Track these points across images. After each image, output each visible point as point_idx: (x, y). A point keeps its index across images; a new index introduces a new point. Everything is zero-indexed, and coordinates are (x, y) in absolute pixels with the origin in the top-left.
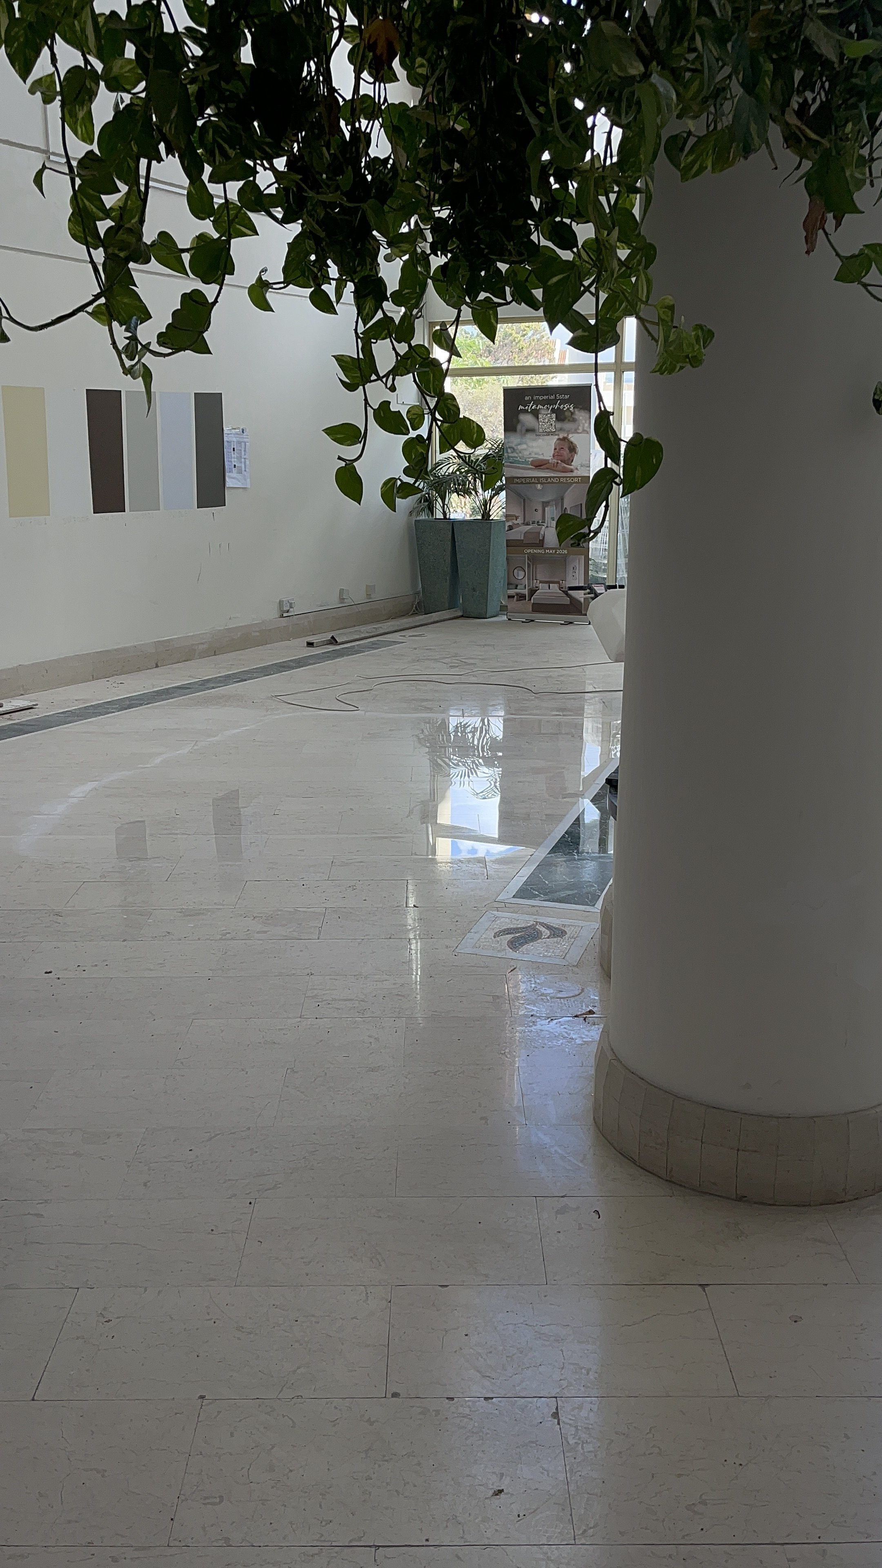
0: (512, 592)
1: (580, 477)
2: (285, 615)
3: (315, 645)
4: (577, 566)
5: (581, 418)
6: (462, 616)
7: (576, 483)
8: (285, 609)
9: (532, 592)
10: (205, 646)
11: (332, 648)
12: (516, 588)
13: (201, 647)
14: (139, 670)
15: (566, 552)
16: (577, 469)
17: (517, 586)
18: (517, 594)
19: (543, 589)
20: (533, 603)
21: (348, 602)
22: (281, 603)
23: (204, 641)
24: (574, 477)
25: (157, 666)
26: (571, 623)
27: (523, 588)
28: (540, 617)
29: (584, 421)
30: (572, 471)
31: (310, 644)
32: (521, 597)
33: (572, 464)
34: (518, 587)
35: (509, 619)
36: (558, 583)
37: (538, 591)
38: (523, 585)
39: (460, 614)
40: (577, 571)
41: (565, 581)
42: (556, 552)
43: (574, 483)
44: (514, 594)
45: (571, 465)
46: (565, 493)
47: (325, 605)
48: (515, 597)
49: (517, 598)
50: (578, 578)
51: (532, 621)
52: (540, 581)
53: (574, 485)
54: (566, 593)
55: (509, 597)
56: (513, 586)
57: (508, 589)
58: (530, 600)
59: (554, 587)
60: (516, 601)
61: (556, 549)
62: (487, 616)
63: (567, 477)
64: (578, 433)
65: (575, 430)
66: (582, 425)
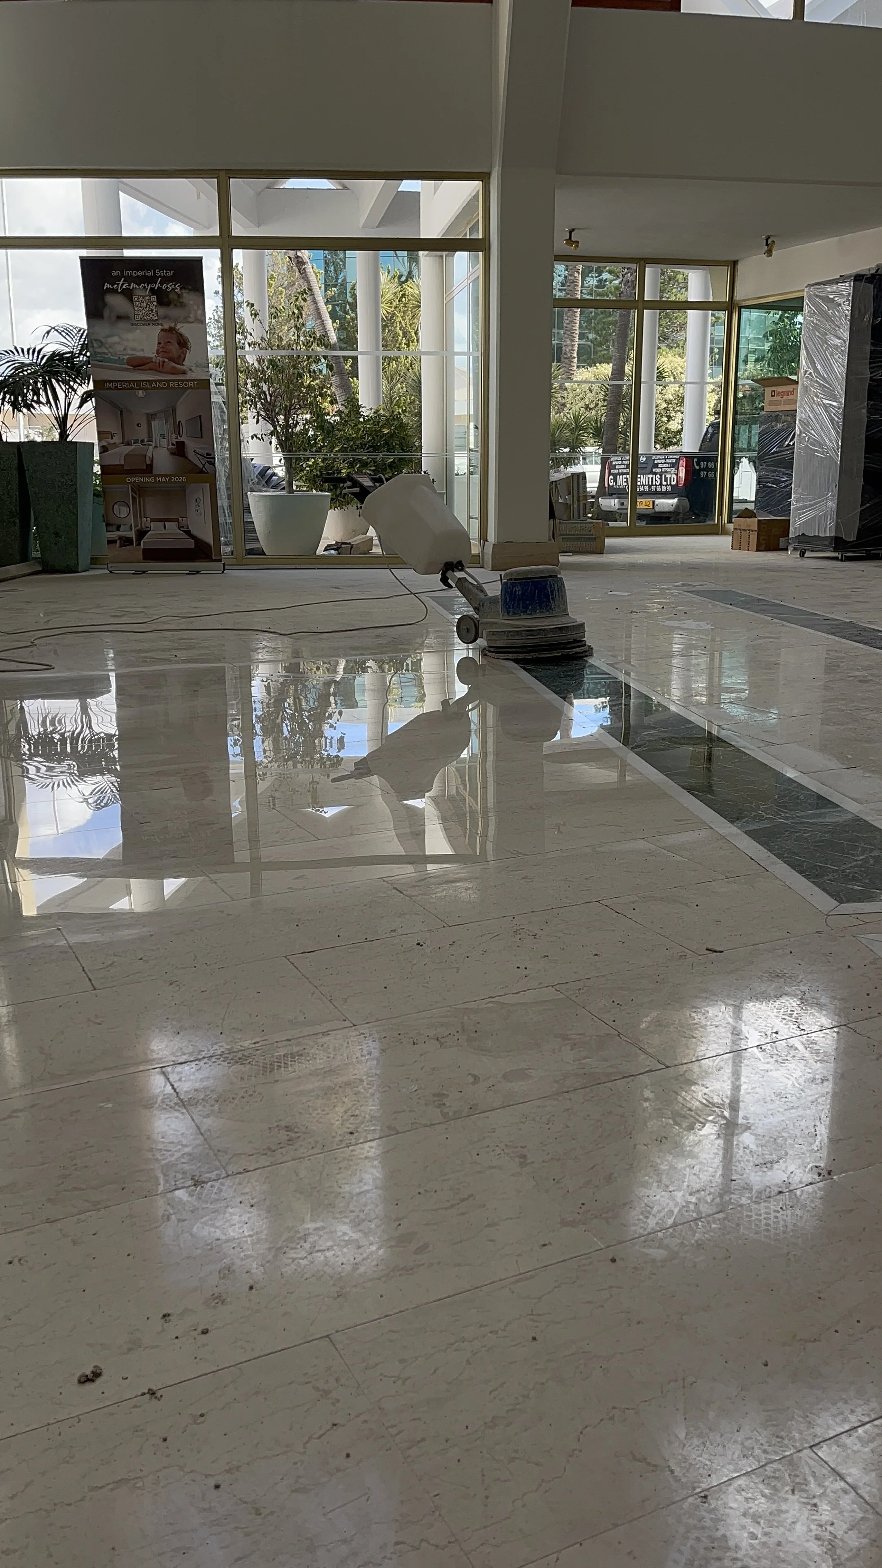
0: (113, 535)
1: (196, 380)
4: (201, 499)
5: (191, 302)
6: (41, 571)
7: (191, 388)
9: (142, 534)
12: (118, 531)
15: (184, 479)
16: (191, 370)
17: (119, 527)
18: (120, 538)
19: (155, 529)
20: (144, 550)
24: (189, 381)
26: (197, 573)
27: (128, 530)
28: (155, 567)
29: (195, 307)
30: (184, 373)
32: (126, 542)
33: (184, 363)
34: (122, 528)
35: (111, 572)
36: (177, 520)
37: (149, 533)
38: (128, 526)
39: (38, 568)
40: (201, 505)
41: (187, 518)
42: (170, 480)
43: (189, 388)
44: (117, 538)
45: (183, 365)
46: (177, 401)
48: (118, 541)
49: (121, 542)
50: (203, 514)
51: (144, 572)
52: (151, 519)
53: (189, 391)
54: (188, 533)
55: (111, 542)
56: (114, 528)
57: (107, 531)
58: (139, 544)
59: (171, 526)
60: (121, 546)
61: (170, 476)
62: (79, 570)
63: (179, 381)
64: (190, 322)
65: (184, 318)
66: (193, 312)
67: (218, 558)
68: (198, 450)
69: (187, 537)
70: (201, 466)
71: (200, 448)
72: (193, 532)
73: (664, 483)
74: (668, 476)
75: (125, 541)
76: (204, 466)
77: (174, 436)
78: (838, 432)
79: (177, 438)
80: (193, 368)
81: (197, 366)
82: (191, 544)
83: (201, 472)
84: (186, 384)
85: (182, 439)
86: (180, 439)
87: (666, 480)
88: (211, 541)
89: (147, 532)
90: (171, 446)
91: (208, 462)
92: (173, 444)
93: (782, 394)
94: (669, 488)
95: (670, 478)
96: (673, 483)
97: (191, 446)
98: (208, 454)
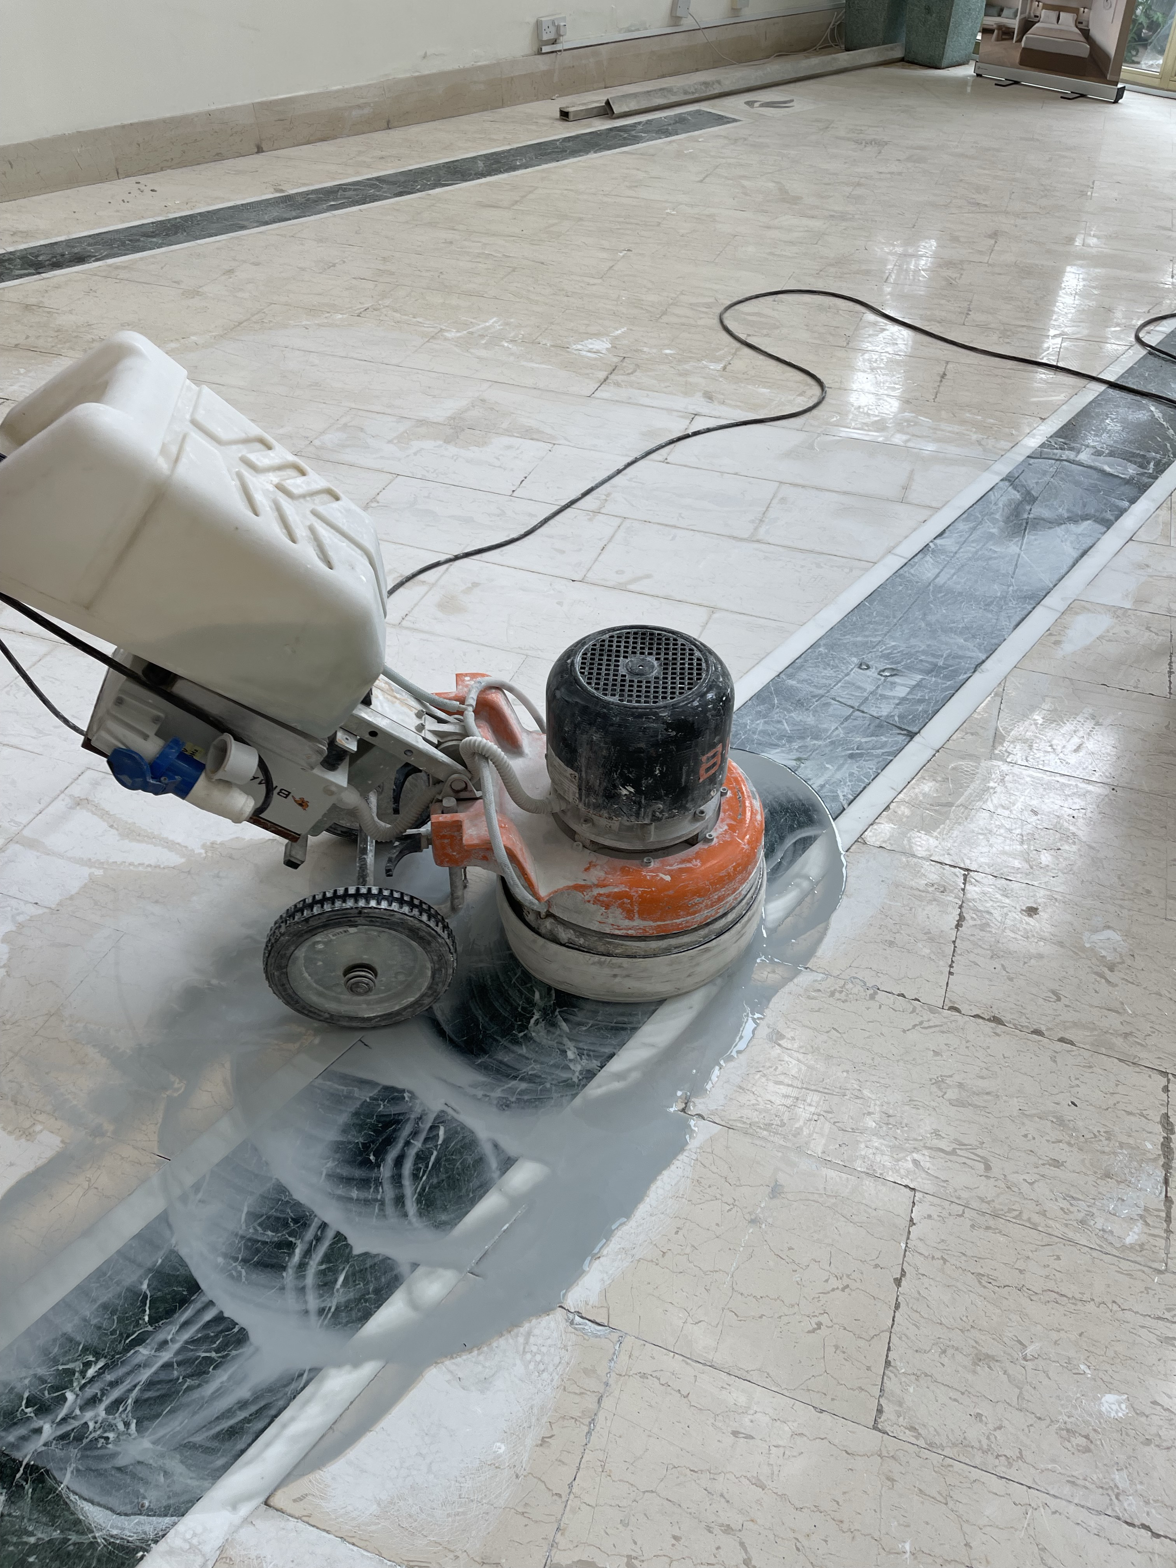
0: (992, 21)
2: (545, 49)
3: (571, 117)
6: (902, 60)
8: (545, 37)
9: (1027, 25)
10: (366, 111)
11: (601, 125)
12: (999, 15)
13: (355, 113)
14: (219, 157)
17: (1002, 10)
18: (1000, 27)
19: (1046, 20)
20: (1024, 49)
21: (688, 23)
22: (538, 25)
23: (362, 101)
25: (260, 150)
26: (1082, 96)
27: (1011, 16)
28: (1033, 77)
31: (565, 115)
32: (1006, 33)
34: (1005, 12)
35: (978, 75)
36: (1075, 11)
37: (1037, 25)
38: (1013, 11)
39: (898, 53)
41: (1090, 9)
44: (995, 26)
47: (638, 30)
48: (996, 32)
49: (998, 34)
50: (1113, 6)
51: (1016, 83)
52: (1044, 4)
54: (1085, 32)
55: (986, 31)
56: (995, 11)
57: (986, 15)
58: (1019, 40)
59: (1067, 19)
60: (997, 40)
62: (943, 65)
67: (1115, 79)
69: (1083, 39)
72: (1092, 33)
75: (1004, 33)
82: (1085, 50)
88: (1112, 53)
89: (1034, 23)
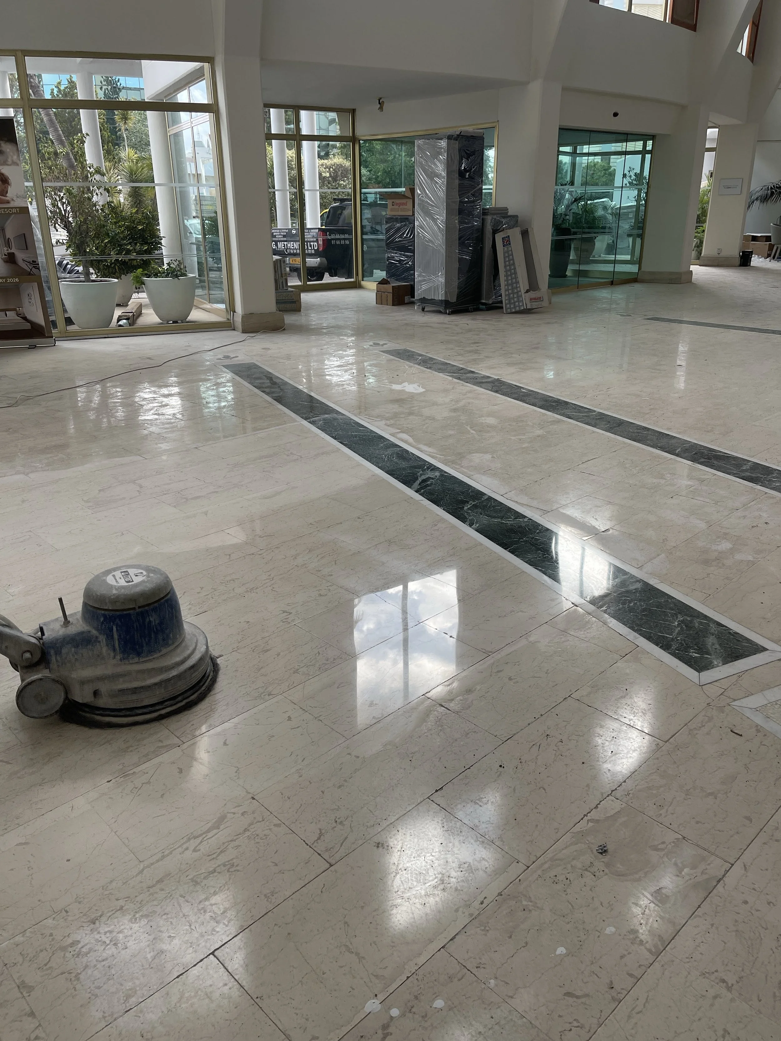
1: (18, 208)
4: (32, 293)
5: (8, 150)
7: (15, 213)
15: (17, 280)
16: (13, 200)
24: (12, 208)
26: (36, 346)
29: (11, 154)
30: (8, 202)
33: (7, 195)
40: (33, 297)
41: (22, 307)
42: (6, 281)
43: (13, 213)
45: (6, 197)
46: (5, 223)
50: (35, 304)
53: (13, 215)
54: (25, 318)
59: (11, 314)
61: (6, 278)
63: (5, 208)
64: (8, 165)
65: (4, 162)
66: (10, 157)
67: (50, 335)
68: (25, 259)
70: (29, 270)
71: (28, 257)
72: (29, 317)
73: (310, 248)
74: (312, 244)
76: (31, 270)
77: (5, 249)
78: (443, 235)
79: (8, 250)
80: (15, 199)
81: (18, 197)
82: (28, 326)
83: (29, 274)
84: (10, 211)
85: (12, 251)
86: (10, 251)
87: (311, 246)
88: (43, 323)
90: (4, 256)
91: (34, 267)
92: (5, 255)
93: (400, 204)
94: (313, 252)
95: (313, 245)
96: (316, 248)
97: (20, 256)
98: (33, 261)
